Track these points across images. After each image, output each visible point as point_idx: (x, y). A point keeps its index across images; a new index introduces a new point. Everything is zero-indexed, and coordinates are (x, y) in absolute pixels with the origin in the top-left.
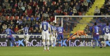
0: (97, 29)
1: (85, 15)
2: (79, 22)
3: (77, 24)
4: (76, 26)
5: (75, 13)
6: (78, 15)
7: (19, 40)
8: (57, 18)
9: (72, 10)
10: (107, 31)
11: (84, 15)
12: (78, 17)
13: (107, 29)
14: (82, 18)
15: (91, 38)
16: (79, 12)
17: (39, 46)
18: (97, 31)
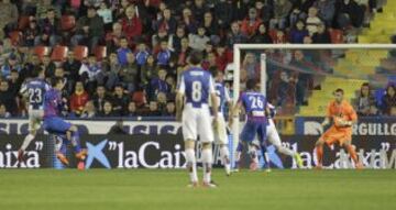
1: (356, 41)
2: (331, 72)
3: (323, 78)
4: (319, 88)
7: (88, 144)
8: (243, 53)
9: (304, 21)
12: (329, 51)
14: (342, 55)
15: (380, 133)
16: (331, 30)
17: (170, 165)
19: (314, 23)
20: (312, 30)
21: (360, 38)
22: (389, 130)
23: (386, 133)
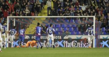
0: (39, 29)
1: (38, 16)
2: (31, 23)
3: (29, 24)
4: (28, 27)
5: (28, 14)
6: (31, 16)
9: (25, 10)
10: (50, 32)
11: (36, 16)
12: (31, 18)
13: (50, 30)
14: (34, 19)
15: (43, 38)
16: (31, 13)
18: (39, 32)
19: (27, 11)
20: (27, 13)
21: (39, 15)
22: (46, 38)
23: (45, 38)
